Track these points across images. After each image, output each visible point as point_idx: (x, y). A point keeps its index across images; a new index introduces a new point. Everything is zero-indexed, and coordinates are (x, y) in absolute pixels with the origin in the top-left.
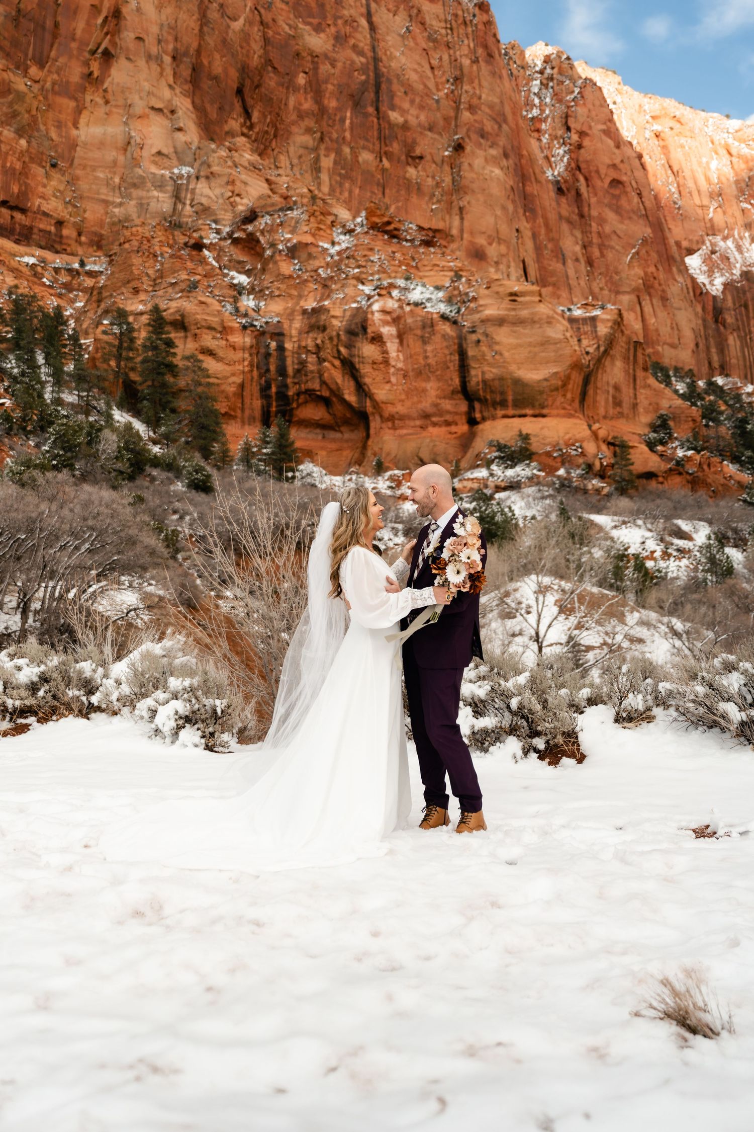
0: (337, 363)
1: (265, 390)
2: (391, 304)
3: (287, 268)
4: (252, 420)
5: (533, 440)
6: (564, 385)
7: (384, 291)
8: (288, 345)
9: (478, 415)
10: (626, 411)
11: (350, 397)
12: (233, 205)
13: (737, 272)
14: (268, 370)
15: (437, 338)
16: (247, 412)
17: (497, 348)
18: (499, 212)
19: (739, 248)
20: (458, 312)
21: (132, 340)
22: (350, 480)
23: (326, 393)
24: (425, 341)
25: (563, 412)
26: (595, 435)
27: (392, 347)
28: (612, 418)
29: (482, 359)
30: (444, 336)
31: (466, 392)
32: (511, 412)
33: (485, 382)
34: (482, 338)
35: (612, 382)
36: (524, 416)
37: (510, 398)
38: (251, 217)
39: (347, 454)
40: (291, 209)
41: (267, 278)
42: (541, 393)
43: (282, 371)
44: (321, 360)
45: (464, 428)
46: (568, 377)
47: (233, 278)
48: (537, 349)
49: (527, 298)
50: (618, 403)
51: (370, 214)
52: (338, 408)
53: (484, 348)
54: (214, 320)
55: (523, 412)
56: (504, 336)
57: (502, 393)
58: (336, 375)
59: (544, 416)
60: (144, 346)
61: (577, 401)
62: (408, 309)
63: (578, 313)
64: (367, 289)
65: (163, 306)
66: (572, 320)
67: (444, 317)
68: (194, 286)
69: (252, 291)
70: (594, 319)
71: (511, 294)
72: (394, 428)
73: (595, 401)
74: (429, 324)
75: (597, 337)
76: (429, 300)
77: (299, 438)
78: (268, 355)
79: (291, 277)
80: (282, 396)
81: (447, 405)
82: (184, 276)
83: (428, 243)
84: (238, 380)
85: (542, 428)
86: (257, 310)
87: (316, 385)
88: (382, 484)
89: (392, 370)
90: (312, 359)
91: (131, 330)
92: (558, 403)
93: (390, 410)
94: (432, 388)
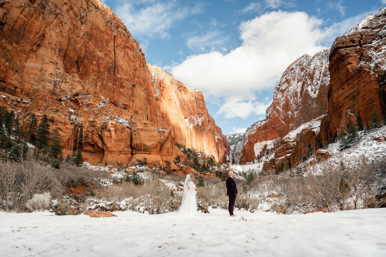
0: (97, 136)
1: (75, 141)
2: (114, 122)
3: (86, 109)
4: (70, 149)
5: (147, 160)
6: (156, 147)
7: (112, 119)
8: (84, 130)
9: (134, 153)
10: (170, 154)
11: (100, 145)
12: (72, 91)
13: (196, 124)
14: (77, 136)
15: (125, 132)
16: (69, 147)
17: (140, 136)
18: (142, 103)
19: (196, 119)
20: (131, 126)
21: (36, 123)
22: (97, 167)
23: (93, 143)
24: (122, 132)
25: (155, 153)
26: (162, 160)
27: (113, 133)
28: (167, 156)
29: (136, 139)
30: (127, 132)
31: (131, 146)
32: (142, 152)
33: (136, 144)
34: (137, 133)
35: (167, 147)
36: (146, 154)
37: (142, 149)
38: (77, 95)
39: (97, 160)
40: (89, 94)
41: (80, 111)
42: (150, 148)
43: (81, 136)
44: (93, 135)
45: (130, 155)
46: (157, 145)
47: (69, 110)
48: (150, 137)
49: (149, 125)
50: (168, 152)
51: (110, 99)
52: (96, 148)
53: (137, 136)
54: (63, 121)
55: (145, 153)
56: (142, 133)
57: (141, 147)
58: (97, 139)
59: (150, 154)
60: (40, 126)
61: (159, 151)
62: (118, 124)
63: (160, 130)
64: (108, 118)
65: (47, 115)
66: (159, 131)
67: (127, 127)
68: (58, 111)
69: (75, 114)
70: (164, 132)
71: (145, 123)
72: (111, 154)
73: (163, 151)
74: (123, 129)
75: (165, 136)
76: (124, 122)
77: (84, 155)
78: (78, 132)
79: (86, 112)
80: (80, 143)
81: (126, 149)
82: (55, 108)
83: (125, 108)
84: (68, 138)
85: (150, 157)
86: (76, 119)
87: (91, 141)
88: (107, 169)
89: (112, 139)
90: (90, 134)
91: (36, 120)
92: (154, 151)
93: (111, 149)
94: (123, 145)
